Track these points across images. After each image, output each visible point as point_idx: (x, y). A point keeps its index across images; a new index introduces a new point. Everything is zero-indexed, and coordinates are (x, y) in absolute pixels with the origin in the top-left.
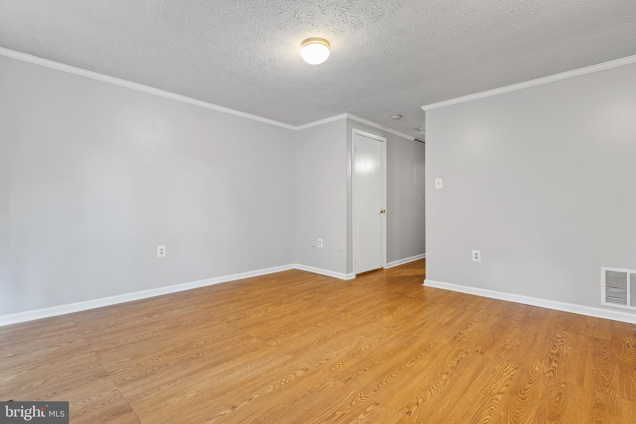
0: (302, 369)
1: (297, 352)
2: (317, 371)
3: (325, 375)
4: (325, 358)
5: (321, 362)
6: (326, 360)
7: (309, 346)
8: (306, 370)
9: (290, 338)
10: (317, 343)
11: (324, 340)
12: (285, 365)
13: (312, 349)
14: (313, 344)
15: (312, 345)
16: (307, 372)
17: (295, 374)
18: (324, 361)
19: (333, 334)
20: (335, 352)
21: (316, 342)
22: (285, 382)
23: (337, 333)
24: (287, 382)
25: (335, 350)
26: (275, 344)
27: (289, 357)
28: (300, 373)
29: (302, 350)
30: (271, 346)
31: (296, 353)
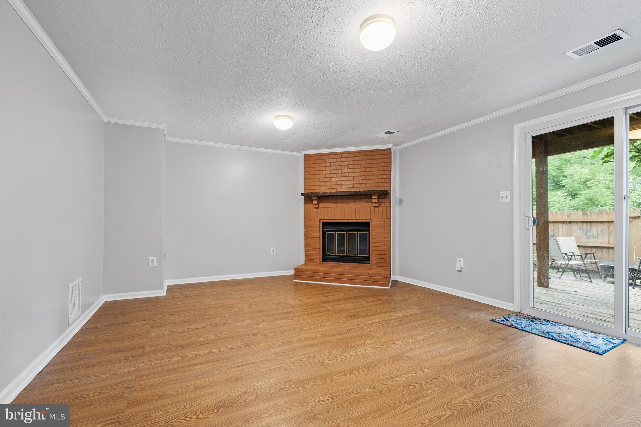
0: (397, 344)
1: (401, 357)
2: (386, 342)
3: (381, 339)
4: (377, 349)
5: (381, 346)
6: (377, 347)
7: (389, 362)
8: (394, 343)
9: (409, 375)
10: (380, 363)
11: (371, 366)
12: (411, 349)
13: (386, 358)
14: (384, 363)
15: (386, 362)
16: (394, 342)
17: (403, 342)
18: (379, 346)
19: (358, 371)
20: (366, 352)
21: (380, 365)
22: (409, 339)
23: (352, 373)
24: (408, 339)
25: (365, 353)
26: (427, 371)
27: (409, 354)
28: (399, 342)
29: (396, 359)
30: (429, 369)
31: (403, 356)
